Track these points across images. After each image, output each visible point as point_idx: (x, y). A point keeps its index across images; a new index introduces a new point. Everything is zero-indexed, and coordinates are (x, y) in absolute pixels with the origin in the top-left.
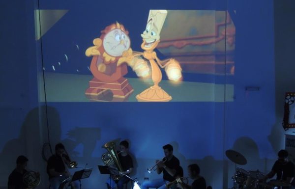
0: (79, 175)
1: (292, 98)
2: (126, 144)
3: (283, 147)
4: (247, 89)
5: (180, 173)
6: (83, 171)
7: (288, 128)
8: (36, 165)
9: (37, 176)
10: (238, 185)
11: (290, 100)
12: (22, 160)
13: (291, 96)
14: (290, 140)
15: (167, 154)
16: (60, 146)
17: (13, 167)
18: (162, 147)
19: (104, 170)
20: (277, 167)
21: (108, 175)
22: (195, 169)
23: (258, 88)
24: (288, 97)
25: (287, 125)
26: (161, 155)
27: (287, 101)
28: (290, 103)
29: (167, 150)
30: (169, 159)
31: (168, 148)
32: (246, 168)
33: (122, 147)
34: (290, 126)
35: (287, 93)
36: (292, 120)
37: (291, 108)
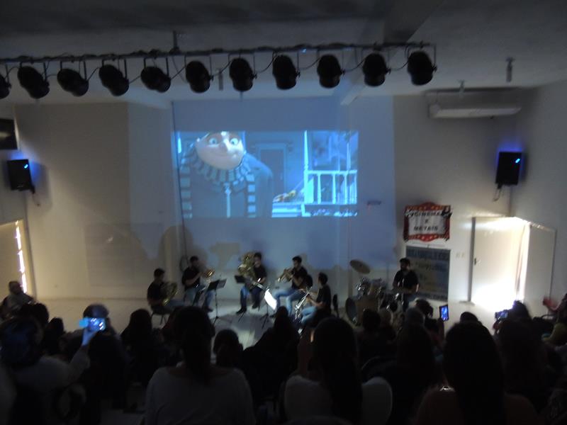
0: (214, 285)
2: (259, 255)
3: (404, 255)
4: (369, 203)
6: (218, 282)
7: (408, 239)
8: (172, 276)
9: (174, 286)
10: (362, 293)
11: (409, 213)
12: (159, 273)
13: (411, 210)
14: (410, 251)
15: (296, 265)
16: (194, 259)
17: (151, 279)
18: (291, 259)
19: (239, 279)
20: (399, 276)
21: (241, 286)
22: (323, 278)
23: (379, 203)
24: (408, 210)
25: (406, 236)
26: (290, 265)
27: (406, 215)
28: (410, 216)
29: (296, 261)
30: (298, 269)
31: (297, 259)
32: (372, 277)
33: (256, 258)
34: (410, 237)
35: (406, 207)
36: (412, 232)
37: (411, 221)
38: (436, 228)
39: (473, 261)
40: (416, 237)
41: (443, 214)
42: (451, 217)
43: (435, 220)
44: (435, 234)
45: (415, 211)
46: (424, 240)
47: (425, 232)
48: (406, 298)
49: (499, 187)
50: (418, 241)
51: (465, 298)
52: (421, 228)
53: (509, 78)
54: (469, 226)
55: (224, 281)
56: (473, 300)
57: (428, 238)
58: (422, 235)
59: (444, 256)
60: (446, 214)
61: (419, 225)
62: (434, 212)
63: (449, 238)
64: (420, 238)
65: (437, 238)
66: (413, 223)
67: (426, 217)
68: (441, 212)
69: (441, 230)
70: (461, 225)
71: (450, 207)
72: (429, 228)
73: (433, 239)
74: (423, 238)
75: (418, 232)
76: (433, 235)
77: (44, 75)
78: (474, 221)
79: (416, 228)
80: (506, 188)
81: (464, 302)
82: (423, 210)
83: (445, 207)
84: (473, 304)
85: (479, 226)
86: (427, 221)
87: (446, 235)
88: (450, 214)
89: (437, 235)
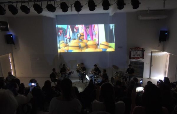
3: (129, 64)
4: (118, 47)
5: (100, 72)
6: (71, 72)
8: (58, 71)
9: (59, 73)
10: (116, 76)
14: (131, 62)
16: (64, 65)
19: (78, 71)
23: (122, 47)
25: (130, 58)
27: (130, 51)
35: (130, 49)
36: (132, 56)
37: (131, 53)
38: (140, 55)
39: (151, 66)
40: (133, 58)
41: (142, 50)
42: (145, 52)
43: (139, 53)
45: (133, 50)
46: (136, 59)
47: (136, 56)
48: (130, 77)
49: (160, 42)
51: (149, 77)
52: (135, 55)
53: (164, 7)
54: (150, 54)
55: (73, 72)
56: (151, 78)
57: (137, 58)
58: (135, 57)
59: (142, 64)
60: (143, 51)
61: (134, 54)
62: (139, 50)
63: (143, 58)
64: (135, 59)
66: (132, 53)
67: (137, 52)
68: (141, 50)
69: (141, 56)
70: (148, 54)
71: (144, 48)
72: (138, 55)
73: (139, 58)
75: (134, 56)
76: (139, 57)
77: (16, 7)
78: (152, 53)
79: (133, 55)
80: (162, 42)
81: (148, 78)
82: (136, 49)
83: (143, 48)
84: (151, 79)
85: (153, 54)
87: (143, 57)
88: (144, 51)
89: (140, 57)
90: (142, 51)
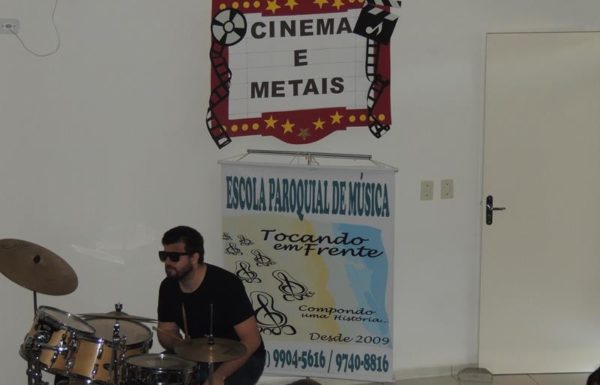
1: (238, 19)
7: (228, 135)
11: (229, 27)
13: (233, 13)
24: (223, 17)
27: (219, 33)
28: (232, 37)
32: (70, 306)
34: (234, 128)
36: (241, 106)
37: (236, 56)
38: (338, 85)
40: (258, 126)
41: (365, 21)
42: (394, 39)
43: (332, 53)
44: (333, 111)
45: (253, 18)
47: (289, 103)
50: (272, 142)
52: (276, 89)
57: (305, 127)
58: (281, 117)
60: (376, 26)
62: (325, 17)
63: (386, 126)
64: (277, 132)
65: (344, 125)
66: (251, 60)
67: (298, 42)
68: (353, 16)
69: (357, 95)
72: (311, 88)
73: (329, 128)
74: (288, 127)
76: (325, 113)
79: (257, 90)
82: (284, 10)
86: (299, 58)
87: (377, 116)
88: (390, 26)
89: (342, 111)
90: (360, 29)
